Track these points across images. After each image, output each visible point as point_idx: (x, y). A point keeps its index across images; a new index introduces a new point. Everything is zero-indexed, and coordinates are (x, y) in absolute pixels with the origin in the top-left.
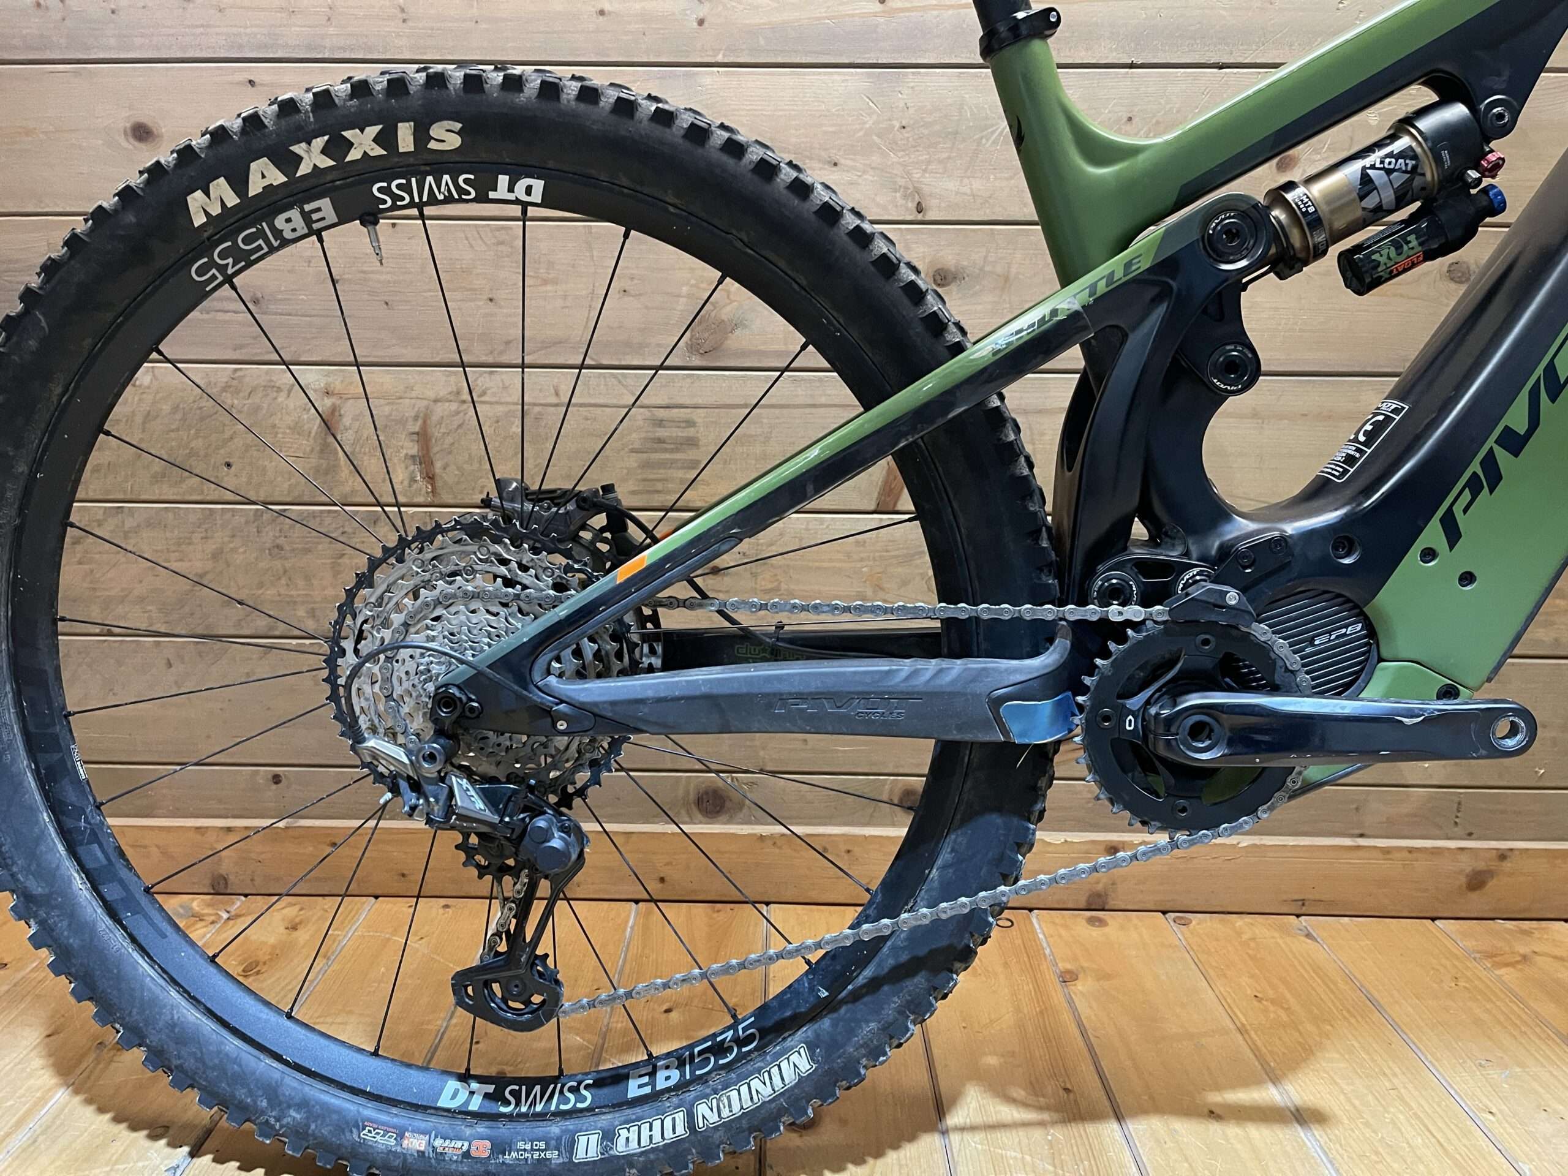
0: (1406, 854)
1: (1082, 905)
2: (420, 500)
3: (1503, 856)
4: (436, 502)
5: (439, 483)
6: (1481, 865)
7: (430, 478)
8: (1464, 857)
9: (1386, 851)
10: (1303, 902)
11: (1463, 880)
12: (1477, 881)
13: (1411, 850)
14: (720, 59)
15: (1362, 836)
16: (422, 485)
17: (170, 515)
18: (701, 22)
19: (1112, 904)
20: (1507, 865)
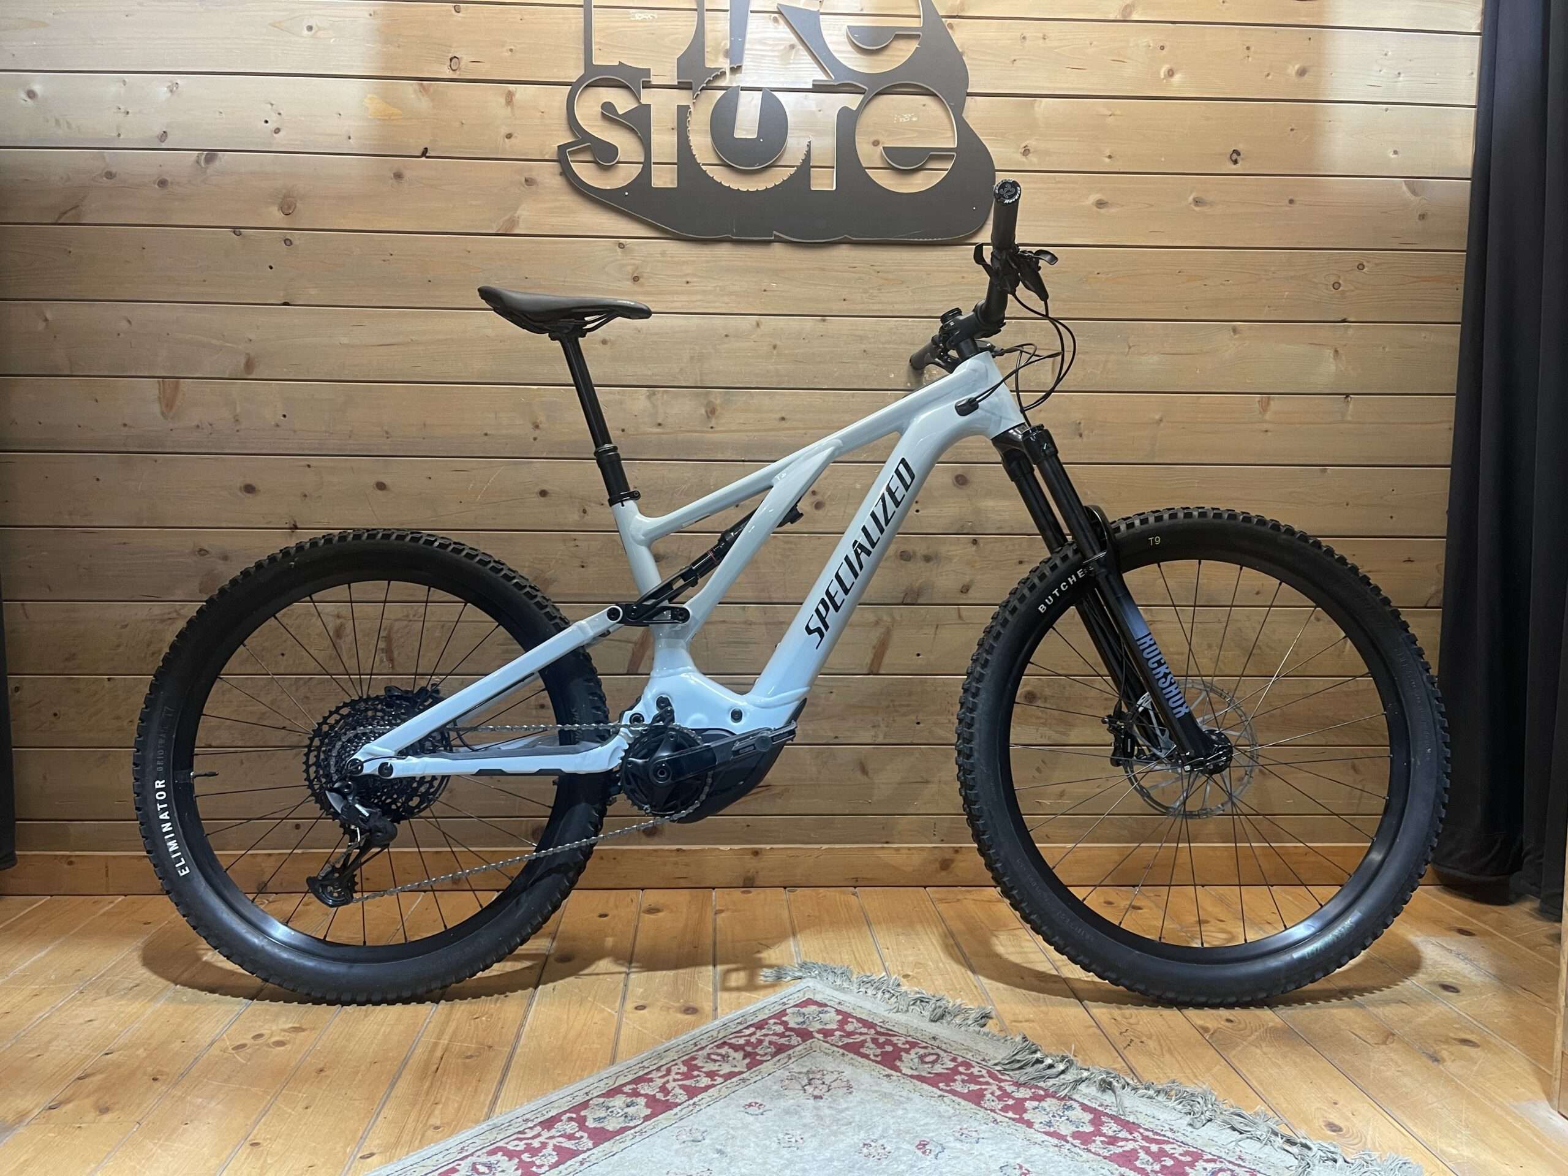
0: (907, 851)
1: (741, 884)
2: (385, 671)
3: (956, 851)
4: (395, 672)
5: (396, 663)
6: (947, 857)
7: (391, 660)
8: (936, 851)
9: (898, 849)
10: (857, 879)
11: (937, 865)
12: (945, 865)
13: (909, 849)
14: (544, 455)
15: (887, 843)
16: (386, 663)
17: (249, 682)
18: (535, 439)
19: (757, 883)
20: (959, 857)
